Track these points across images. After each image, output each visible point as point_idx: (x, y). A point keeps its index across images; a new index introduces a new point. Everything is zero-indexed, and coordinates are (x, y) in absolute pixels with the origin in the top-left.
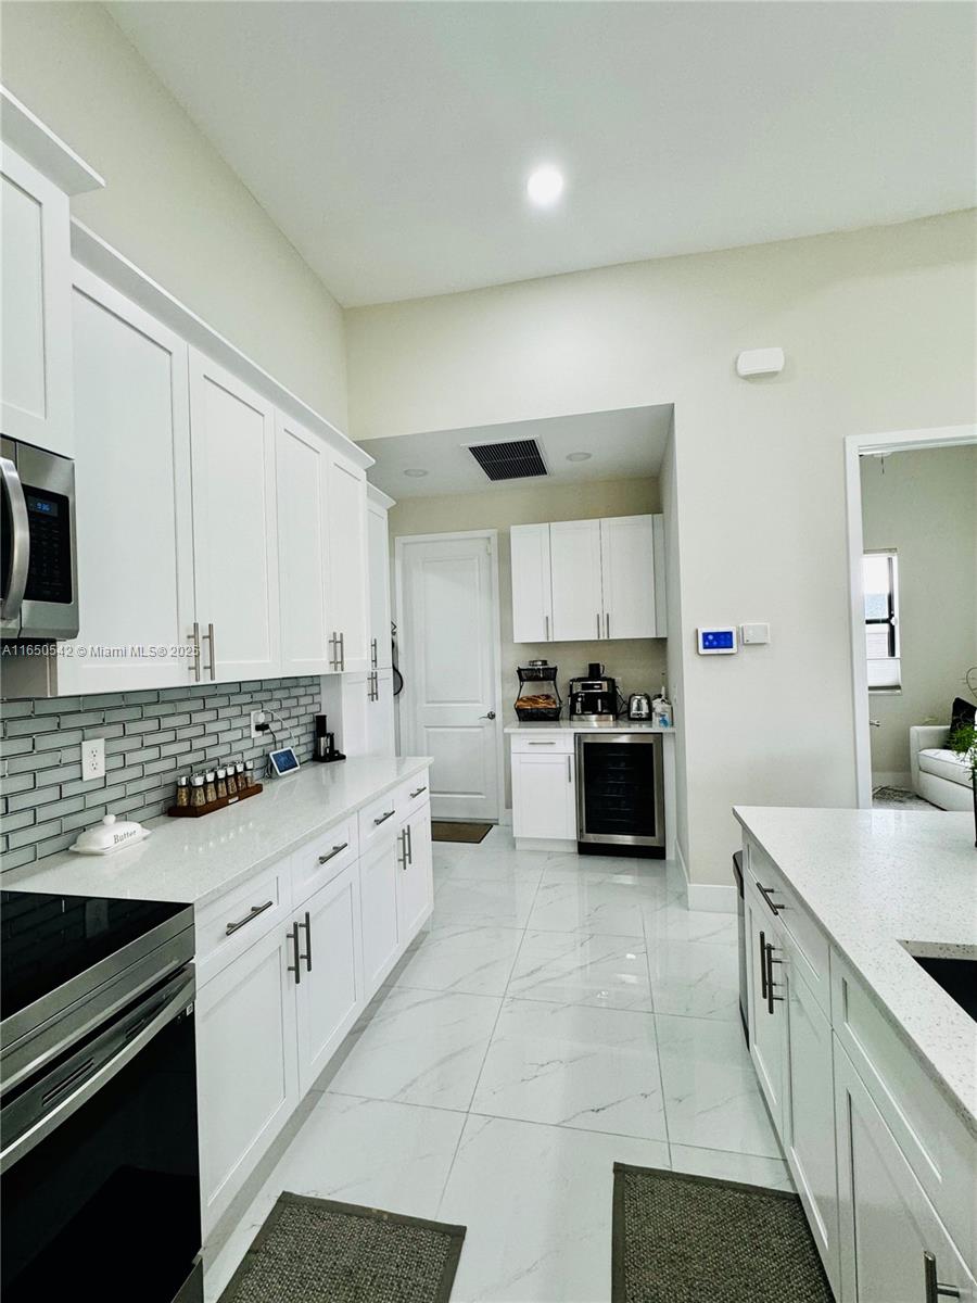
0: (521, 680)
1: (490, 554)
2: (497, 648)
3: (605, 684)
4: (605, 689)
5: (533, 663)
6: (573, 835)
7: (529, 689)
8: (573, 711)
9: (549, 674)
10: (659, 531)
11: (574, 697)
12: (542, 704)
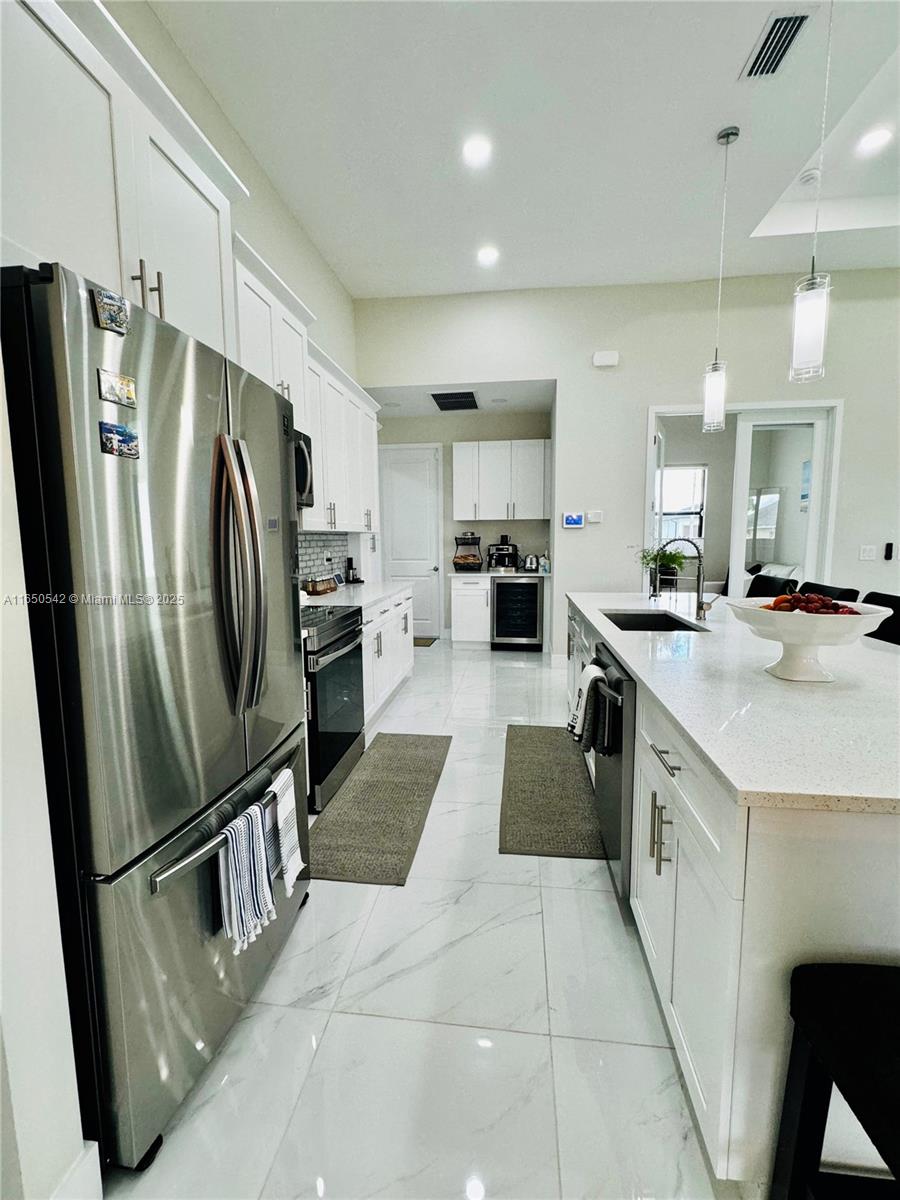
0: (458, 545)
1: (437, 460)
2: (441, 523)
3: (511, 548)
4: (511, 551)
5: (465, 534)
6: (489, 640)
7: (462, 551)
8: (490, 565)
9: (475, 542)
10: (548, 451)
11: (491, 556)
12: (471, 560)
